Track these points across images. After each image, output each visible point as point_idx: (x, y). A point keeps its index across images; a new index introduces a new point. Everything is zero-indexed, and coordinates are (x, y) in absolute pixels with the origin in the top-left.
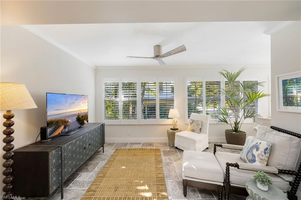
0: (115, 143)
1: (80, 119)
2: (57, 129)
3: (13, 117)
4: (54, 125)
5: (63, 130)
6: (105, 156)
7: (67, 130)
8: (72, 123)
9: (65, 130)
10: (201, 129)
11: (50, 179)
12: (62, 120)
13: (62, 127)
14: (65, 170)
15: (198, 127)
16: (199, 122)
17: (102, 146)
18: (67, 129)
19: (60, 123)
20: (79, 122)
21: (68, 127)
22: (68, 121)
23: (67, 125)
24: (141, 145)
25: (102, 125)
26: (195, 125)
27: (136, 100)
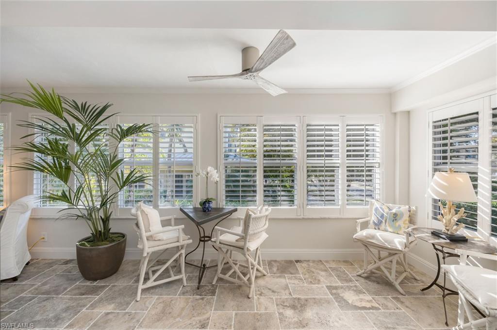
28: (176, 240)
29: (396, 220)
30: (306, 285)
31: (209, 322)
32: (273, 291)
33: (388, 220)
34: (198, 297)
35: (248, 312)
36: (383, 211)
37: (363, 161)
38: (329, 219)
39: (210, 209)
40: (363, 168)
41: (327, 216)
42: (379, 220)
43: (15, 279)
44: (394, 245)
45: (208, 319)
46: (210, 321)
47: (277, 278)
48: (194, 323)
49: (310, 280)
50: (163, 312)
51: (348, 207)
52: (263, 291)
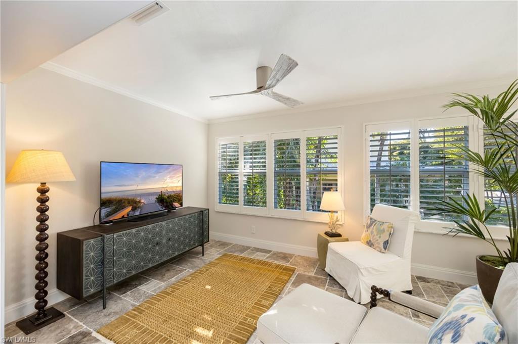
0: (231, 244)
1: (165, 201)
2: (119, 210)
3: (48, 191)
4: (114, 205)
5: (131, 212)
6: (202, 262)
7: (137, 213)
8: (147, 204)
9: (134, 213)
10: (386, 243)
11: (84, 278)
12: (128, 199)
13: (130, 208)
14: (115, 269)
15: (380, 237)
16: (385, 226)
17: (200, 245)
18: (139, 211)
19: (124, 202)
20: (163, 204)
21: (140, 210)
22: (139, 202)
23: (139, 207)
24: (268, 255)
25: (201, 211)
26: (374, 230)
27: (266, 172)
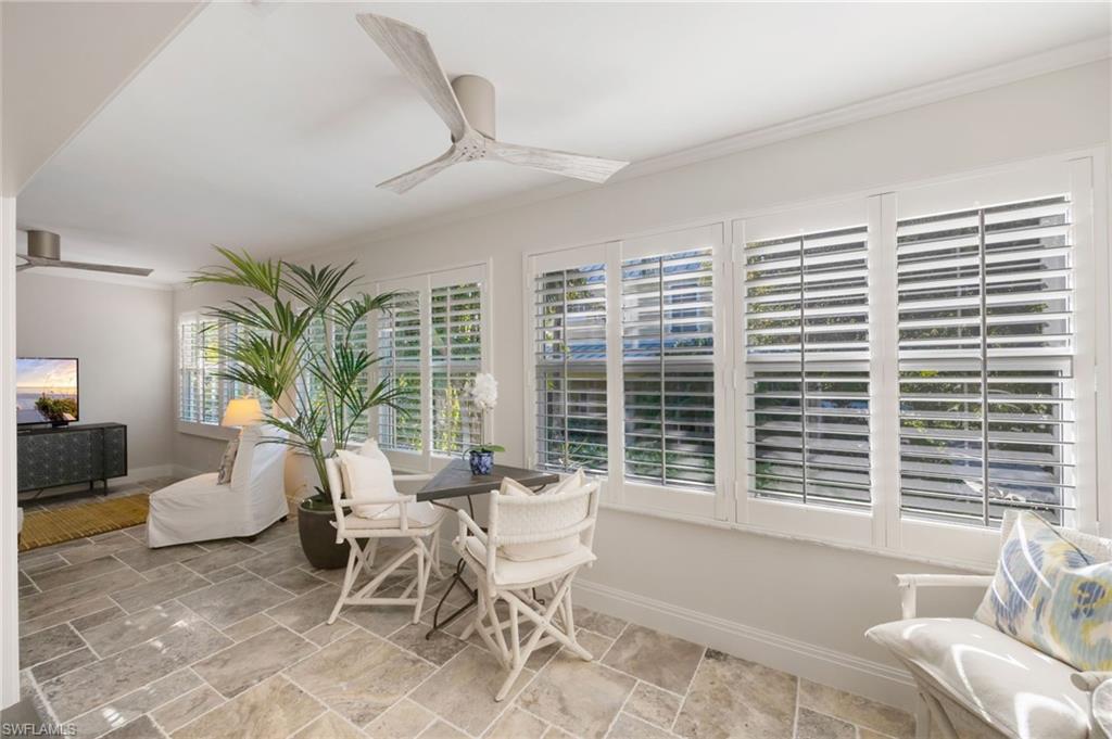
1: (49, 408)
20: (47, 413)
28: (396, 525)
29: (1090, 613)
30: (670, 731)
31: (375, 717)
32: (564, 710)
33: (1049, 605)
34: (413, 655)
35: (464, 732)
36: (1039, 563)
37: (977, 353)
38: (826, 547)
39: (483, 470)
40: (978, 380)
41: (817, 537)
42: (1013, 595)
43: (251, 539)
44: (1005, 717)
45: (384, 708)
46: (383, 714)
47: (609, 679)
48: (355, 705)
49: (696, 721)
50: (338, 660)
51: (906, 519)
52: (542, 699)
